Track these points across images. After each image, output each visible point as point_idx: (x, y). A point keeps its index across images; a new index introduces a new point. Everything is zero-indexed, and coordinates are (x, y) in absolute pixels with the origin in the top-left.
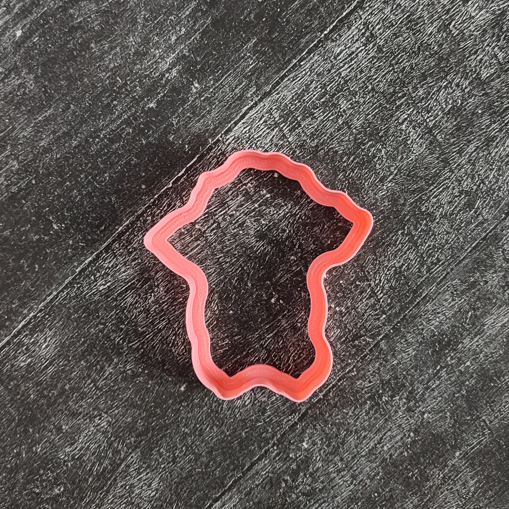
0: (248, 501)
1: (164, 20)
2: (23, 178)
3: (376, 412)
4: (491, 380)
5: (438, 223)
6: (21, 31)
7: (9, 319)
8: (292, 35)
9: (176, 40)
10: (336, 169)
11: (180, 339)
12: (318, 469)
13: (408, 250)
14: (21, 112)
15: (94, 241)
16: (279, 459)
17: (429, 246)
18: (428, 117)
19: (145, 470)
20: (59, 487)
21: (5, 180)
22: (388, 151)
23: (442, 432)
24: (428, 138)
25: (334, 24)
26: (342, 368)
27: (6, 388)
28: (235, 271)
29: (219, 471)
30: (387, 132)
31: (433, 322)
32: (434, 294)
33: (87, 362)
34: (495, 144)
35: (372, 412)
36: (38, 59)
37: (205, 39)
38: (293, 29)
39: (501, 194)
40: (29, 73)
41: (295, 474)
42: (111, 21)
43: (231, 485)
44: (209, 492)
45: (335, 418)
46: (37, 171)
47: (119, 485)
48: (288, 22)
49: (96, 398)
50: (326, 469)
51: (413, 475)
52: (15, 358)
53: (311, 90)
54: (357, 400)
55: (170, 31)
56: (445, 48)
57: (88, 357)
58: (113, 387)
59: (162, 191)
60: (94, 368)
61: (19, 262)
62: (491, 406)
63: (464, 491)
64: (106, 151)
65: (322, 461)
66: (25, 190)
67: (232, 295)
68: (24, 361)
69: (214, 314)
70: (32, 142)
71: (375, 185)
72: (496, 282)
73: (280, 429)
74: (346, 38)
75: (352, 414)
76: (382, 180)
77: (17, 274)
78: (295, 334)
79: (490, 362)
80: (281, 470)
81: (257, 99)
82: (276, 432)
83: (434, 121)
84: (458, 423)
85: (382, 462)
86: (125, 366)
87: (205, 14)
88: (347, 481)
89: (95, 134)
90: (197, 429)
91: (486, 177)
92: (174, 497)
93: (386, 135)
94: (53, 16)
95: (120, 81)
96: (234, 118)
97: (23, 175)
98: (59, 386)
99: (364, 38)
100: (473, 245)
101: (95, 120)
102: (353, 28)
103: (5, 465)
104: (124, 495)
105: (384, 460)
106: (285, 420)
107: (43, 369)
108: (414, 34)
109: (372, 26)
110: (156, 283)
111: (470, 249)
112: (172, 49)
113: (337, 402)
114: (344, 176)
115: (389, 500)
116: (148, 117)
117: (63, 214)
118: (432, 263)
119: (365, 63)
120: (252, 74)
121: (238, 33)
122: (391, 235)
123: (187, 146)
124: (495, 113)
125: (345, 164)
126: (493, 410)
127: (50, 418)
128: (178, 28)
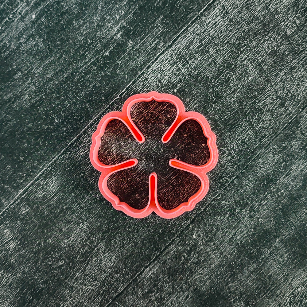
0: (164, 267)
1: (113, 7)
2: (38, 95)
3: (232, 218)
4: (296, 200)
5: (265, 115)
6: (35, 15)
7: (32, 171)
8: (182, 13)
9: (119, 18)
10: (208, 87)
11: (125, 180)
12: (202, 249)
13: (248, 130)
14: (36, 59)
15: (77, 128)
16: (180, 244)
17: (260, 127)
18: (258, 57)
19: (108, 251)
20: (61, 261)
21: (28, 96)
22: (237, 76)
23: (269, 229)
24: (258, 69)
25: (206, 7)
26: (213, 194)
27: (32, 208)
28: (154, 143)
29: (148, 251)
30: (236, 65)
31: (263, 168)
32: (263, 153)
33: (75, 194)
34: (295, 71)
35: (230, 218)
36: (44, 31)
37: (135, 17)
38: (183, 10)
39: (299, 98)
40: (40, 38)
41: (189, 253)
42: (84, 8)
43: (155, 259)
44: (143, 263)
45: (210, 222)
46: (45, 91)
47: (94, 260)
48: (180, 6)
49: (81, 213)
50: (206, 250)
51: (253, 252)
52: (36, 193)
53: (194, 43)
54: (222, 212)
55: (116, 13)
56: (267, 19)
57: (76, 191)
58: (89, 207)
59: (114, 100)
60: (79, 197)
61: (37, 141)
62: (295, 214)
63: (281, 260)
64: (83, 79)
65: (204, 245)
66: (40, 101)
67: (153, 156)
68: (41, 194)
69: (143, 167)
70: (43, 75)
71: (230, 94)
72: (297, 147)
73: (181, 228)
74: (212, 15)
75: (219, 220)
76: (233, 92)
77: (36, 147)
78: (187, 176)
79: (295, 190)
80: (181, 250)
81: (164, 49)
82: (178, 230)
83: (262, 59)
84: (277, 223)
85: (236, 245)
86: (95, 196)
87: (135, 3)
88: (217, 256)
89: (76, 70)
90: (135, 229)
91: (291, 89)
92: (124, 266)
93: (235, 67)
94: (52, 6)
95: (90, 41)
96: (152, 60)
97: (38, 94)
98: (60, 207)
99: (222, 14)
100: (284, 126)
101: (76, 63)
102: (216, 9)
103: (32, 250)
104: (97, 265)
105: (238, 244)
106: (183, 223)
107: (52, 198)
108: (250, 11)
109: (227, 7)
110: (112, 151)
111: (283, 128)
112: (117, 23)
113: (211, 213)
114: (213, 90)
115: (240, 265)
116: (105, 60)
117: (60, 114)
118: (262, 136)
119: (223, 28)
120: (161, 36)
121: (153, 13)
122: (239, 122)
123: (126, 76)
124: (295, 54)
125: (213, 84)
126: (297, 216)
127: (56, 224)
128: (120, 11)
